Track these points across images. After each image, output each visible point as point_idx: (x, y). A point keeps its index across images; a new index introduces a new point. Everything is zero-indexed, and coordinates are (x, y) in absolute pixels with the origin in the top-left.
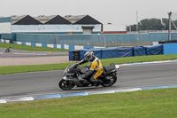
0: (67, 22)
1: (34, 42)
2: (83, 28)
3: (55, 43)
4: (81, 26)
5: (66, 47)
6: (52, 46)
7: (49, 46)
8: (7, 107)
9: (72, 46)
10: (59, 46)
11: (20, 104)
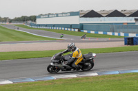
0: (123, 15)
1: (97, 31)
2: (135, 19)
3: (113, 32)
4: (134, 18)
5: (122, 34)
6: (110, 34)
7: (108, 33)
8: (77, 80)
9: (126, 34)
10: (116, 34)
11: (87, 78)
